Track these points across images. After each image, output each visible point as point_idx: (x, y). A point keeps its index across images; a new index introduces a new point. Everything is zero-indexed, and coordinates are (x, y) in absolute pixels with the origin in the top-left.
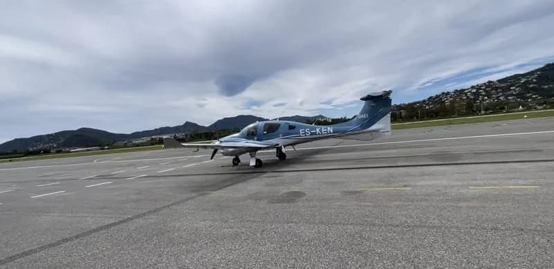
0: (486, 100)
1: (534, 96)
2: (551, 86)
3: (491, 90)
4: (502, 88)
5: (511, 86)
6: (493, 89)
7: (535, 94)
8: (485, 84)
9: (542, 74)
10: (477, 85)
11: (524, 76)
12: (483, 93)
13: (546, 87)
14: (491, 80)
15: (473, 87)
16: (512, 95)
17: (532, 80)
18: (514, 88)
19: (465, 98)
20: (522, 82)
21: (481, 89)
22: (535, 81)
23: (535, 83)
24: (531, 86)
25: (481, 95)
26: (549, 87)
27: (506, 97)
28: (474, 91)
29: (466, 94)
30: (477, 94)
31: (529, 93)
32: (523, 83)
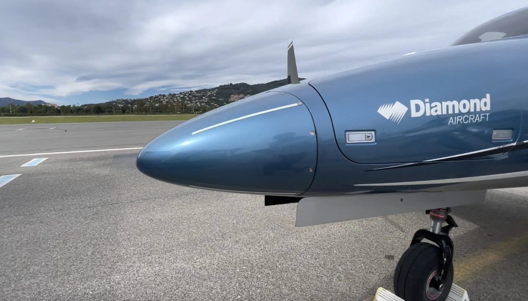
0: (189, 104)
1: (215, 105)
2: (223, 99)
3: (192, 97)
4: (198, 97)
5: (204, 96)
6: (193, 96)
7: (215, 104)
8: (188, 92)
9: (218, 91)
10: (184, 92)
11: (209, 90)
12: (188, 99)
13: (221, 99)
14: (192, 90)
15: (181, 93)
16: (204, 102)
17: (213, 94)
18: (205, 98)
19: (176, 100)
20: (208, 94)
21: (186, 96)
22: (215, 95)
23: (215, 96)
24: (213, 98)
25: (186, 100)
26: (222, 100)
27: (201, 103)
28: (182, 96)
29: (177, 98)
30: (183, 99)
31: (212, 102)
32: (209, 95)
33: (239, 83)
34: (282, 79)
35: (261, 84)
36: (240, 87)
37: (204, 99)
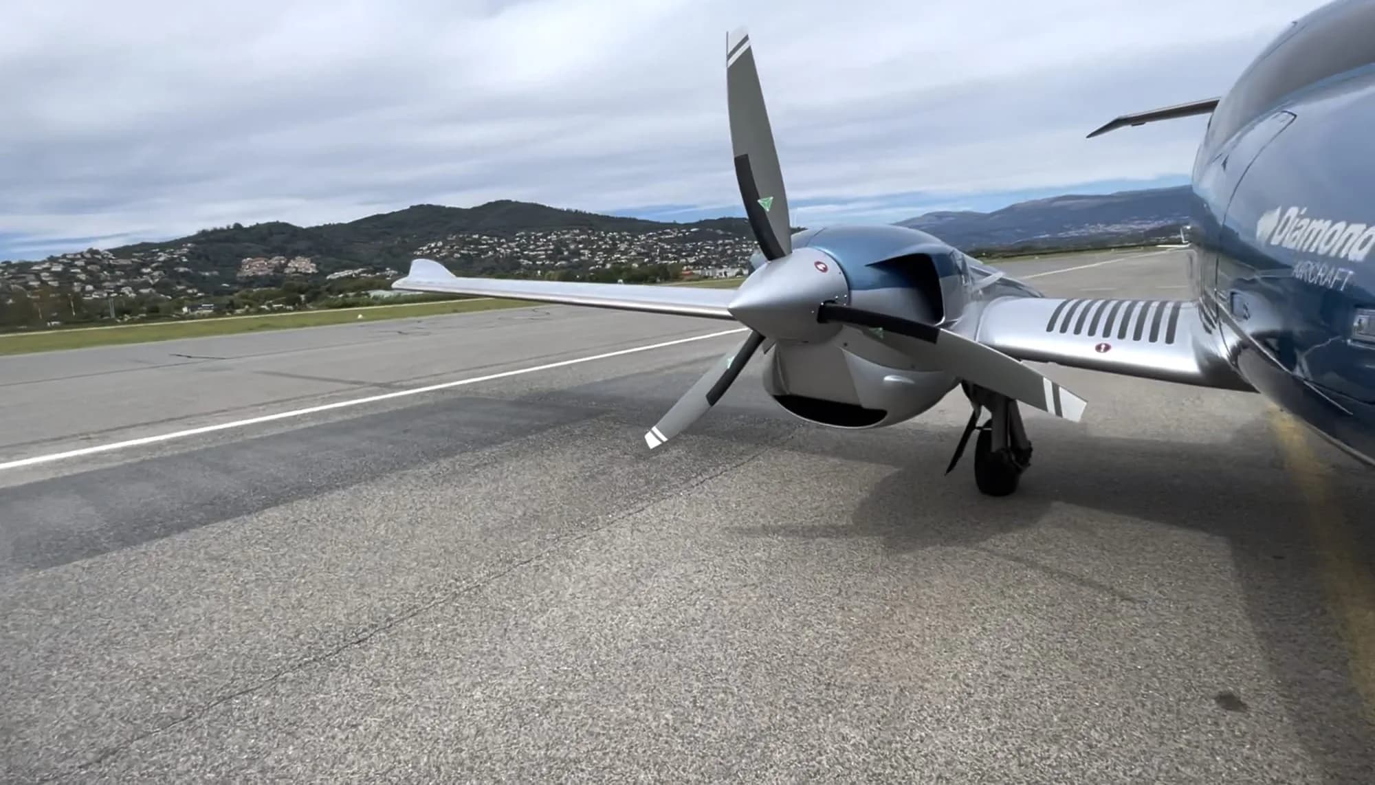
0: (91, 292)
1: (190, 291)
2: (215, 273)
3: (102, 271)
4: (122, 268)
5: (145, 265)
6: (103, 268)
7: (191, 288)
8: (82, 254)
9: (195, 248)
10: (64, 256)
11: (163, 246)
12: (83, 277)
13: (207, 274)
14: (94, 248)
15: (53, 260)
16: (146, 285)
17: (179, 258)
18: (149, 270)
19: (35, 284)
20: (161, 259)
21: (76, 266)
22: (185, 260)
23: (185, 265)
24: (182, 270)
25: (79, 280)
26: (212, 276)
27: (136, 288)
28: (58, 268)
29: (37, 275)
30: (66, 277)
31: (179, 284)
32: (164, 262)
33: (262, 221)
34: (396, 210)
35: (334, 225)
36: (271, 234)
37: (148, 274)
